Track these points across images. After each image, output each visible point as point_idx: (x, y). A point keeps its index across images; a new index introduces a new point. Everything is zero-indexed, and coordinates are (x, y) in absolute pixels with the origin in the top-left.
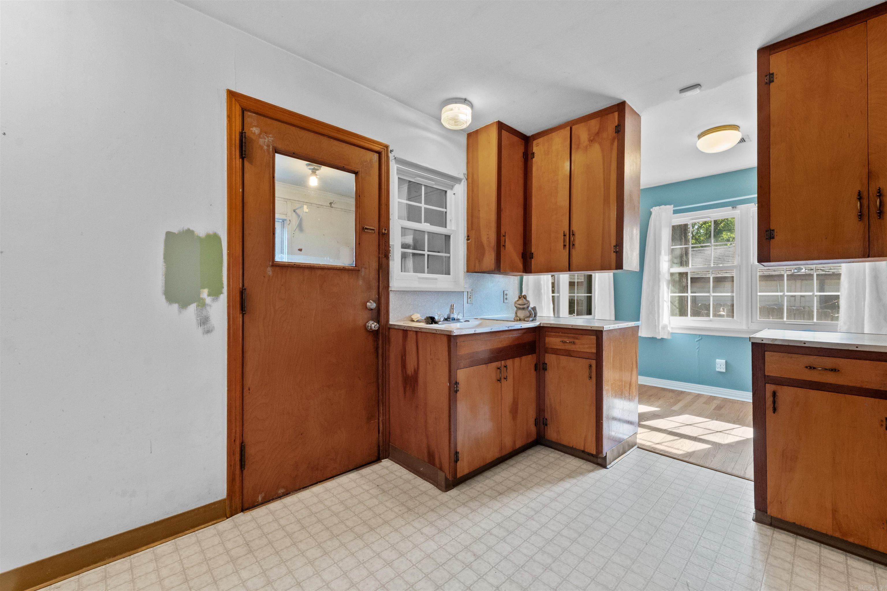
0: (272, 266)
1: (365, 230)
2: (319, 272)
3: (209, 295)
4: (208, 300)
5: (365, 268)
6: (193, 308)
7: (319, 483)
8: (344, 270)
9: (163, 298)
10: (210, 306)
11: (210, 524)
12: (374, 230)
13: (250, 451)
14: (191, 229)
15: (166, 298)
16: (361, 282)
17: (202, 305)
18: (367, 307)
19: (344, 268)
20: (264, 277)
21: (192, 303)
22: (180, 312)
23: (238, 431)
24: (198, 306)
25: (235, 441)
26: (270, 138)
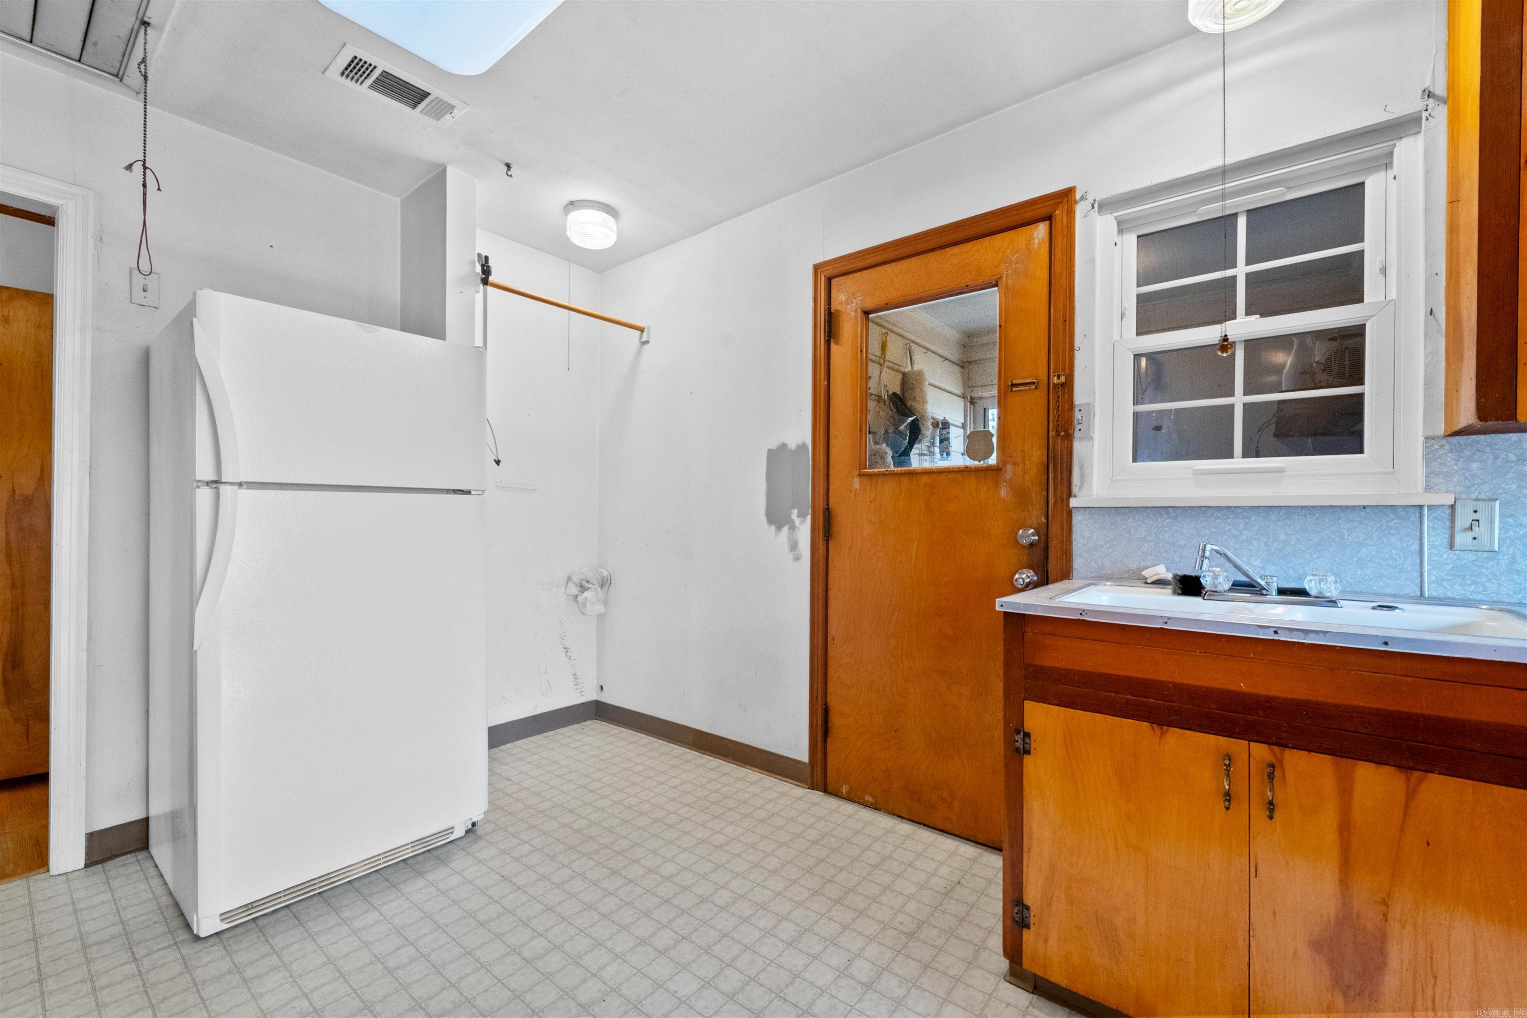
0: (859, 475)
1: (1014, 389)
2: (924, 479)
3: (798, 517)
4: (797, 521)
5: (1015, 464)
6: (785, 529)
7: (922, 826)
8: (967, 471)
9: (764, 519)
10: (799, 529)
11: (795, 783)
12: (1034, 383)
13: (836, 720)
14: (785, 442)
15: (767, 519)
16: (1003, 492)
17: (793, 527)
18: (1017, 541)
19: (967, 467)
20: (851, 491)
21: (785, 526)
22: (776, 534)
23: (820, 687)
24: (789, 528)
25: (817, 697)
26: (858, 299)
